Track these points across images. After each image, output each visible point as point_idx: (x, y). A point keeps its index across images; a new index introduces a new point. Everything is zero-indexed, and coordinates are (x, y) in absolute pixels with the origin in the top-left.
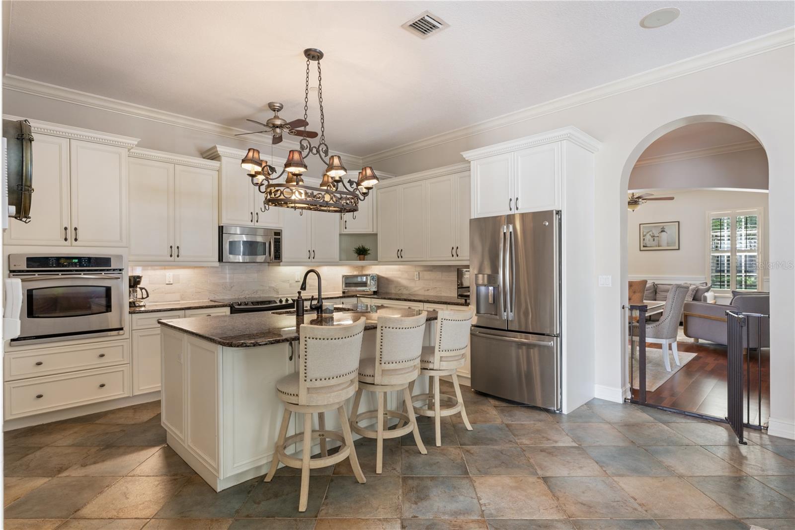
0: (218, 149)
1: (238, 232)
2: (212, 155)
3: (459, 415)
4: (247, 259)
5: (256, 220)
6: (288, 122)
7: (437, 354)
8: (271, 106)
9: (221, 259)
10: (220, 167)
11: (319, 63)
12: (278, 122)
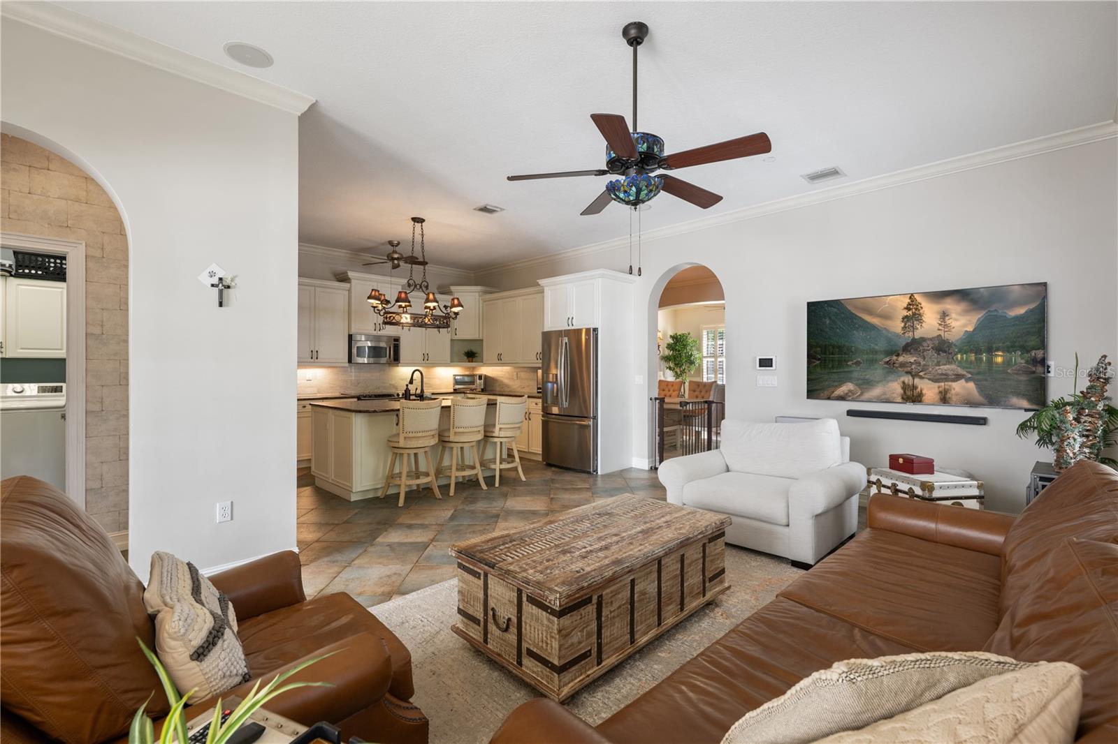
0: (349, 274)
1: (363, 339)
2: (343, 278)
3: (515, 469)
4: (372, 360)
5: (379, 329)
6: (404, 256)
7: (497, 427)
8: (391, 243)
9: (350, 361)
10: (350, 287)
11: (422, 226)
12: (396, 256)
